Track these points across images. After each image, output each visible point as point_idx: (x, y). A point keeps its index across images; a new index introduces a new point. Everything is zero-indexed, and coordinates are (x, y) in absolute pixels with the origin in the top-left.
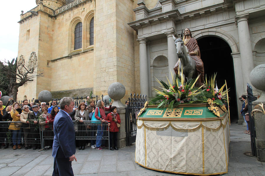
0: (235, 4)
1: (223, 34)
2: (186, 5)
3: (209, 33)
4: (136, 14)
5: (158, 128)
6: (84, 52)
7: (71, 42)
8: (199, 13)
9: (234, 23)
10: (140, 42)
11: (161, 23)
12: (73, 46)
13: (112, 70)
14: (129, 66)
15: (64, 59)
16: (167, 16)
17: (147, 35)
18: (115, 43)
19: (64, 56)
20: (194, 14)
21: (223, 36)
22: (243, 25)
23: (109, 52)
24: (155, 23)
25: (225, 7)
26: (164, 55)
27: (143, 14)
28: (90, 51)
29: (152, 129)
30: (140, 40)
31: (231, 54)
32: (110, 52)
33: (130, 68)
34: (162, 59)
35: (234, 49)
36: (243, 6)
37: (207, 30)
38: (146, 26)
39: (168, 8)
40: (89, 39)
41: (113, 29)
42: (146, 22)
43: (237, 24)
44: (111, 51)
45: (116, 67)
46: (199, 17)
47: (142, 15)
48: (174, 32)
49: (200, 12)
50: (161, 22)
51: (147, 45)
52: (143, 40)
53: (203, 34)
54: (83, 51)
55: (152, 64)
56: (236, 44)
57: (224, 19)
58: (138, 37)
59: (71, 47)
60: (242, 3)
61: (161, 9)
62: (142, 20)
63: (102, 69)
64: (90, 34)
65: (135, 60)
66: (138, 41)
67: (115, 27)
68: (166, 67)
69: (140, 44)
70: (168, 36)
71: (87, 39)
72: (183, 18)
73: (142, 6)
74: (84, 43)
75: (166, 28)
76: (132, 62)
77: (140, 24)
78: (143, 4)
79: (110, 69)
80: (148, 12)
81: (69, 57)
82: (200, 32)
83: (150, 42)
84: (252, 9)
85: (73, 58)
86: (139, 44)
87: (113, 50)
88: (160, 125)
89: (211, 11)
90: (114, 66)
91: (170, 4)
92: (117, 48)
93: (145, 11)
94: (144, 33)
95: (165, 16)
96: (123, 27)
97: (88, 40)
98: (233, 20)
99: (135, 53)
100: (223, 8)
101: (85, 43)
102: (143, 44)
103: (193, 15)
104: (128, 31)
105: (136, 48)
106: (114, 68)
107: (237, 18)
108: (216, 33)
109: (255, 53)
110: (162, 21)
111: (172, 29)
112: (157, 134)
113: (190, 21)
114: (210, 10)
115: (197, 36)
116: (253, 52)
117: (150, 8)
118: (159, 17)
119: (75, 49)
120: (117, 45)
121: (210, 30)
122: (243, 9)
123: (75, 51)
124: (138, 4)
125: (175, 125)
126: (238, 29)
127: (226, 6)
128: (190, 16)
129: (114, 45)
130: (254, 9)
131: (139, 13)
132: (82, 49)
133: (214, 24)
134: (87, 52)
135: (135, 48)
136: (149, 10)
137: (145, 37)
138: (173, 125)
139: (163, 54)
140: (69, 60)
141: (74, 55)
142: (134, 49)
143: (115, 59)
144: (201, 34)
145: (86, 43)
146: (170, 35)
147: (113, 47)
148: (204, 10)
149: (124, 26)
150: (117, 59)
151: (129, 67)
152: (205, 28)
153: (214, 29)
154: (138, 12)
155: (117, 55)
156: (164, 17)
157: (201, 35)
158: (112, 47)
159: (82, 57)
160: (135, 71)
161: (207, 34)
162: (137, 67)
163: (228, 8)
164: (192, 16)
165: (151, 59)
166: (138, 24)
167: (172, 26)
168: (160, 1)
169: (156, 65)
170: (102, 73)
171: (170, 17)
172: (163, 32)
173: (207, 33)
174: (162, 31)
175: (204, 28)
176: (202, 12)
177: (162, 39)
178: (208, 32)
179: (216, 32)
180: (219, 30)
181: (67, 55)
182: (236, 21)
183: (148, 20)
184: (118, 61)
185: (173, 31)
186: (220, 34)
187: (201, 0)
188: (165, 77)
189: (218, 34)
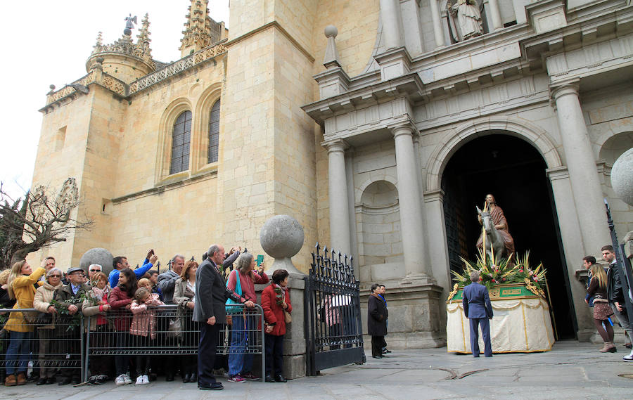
0: (546, 59)
1: (524, 127)
2: (435, 65)
3: (491, 125)
4: (321, 86)
6: (193, 179)
7: (164, 156)
8: (466, 81)
9: (547, 101)
10: (330, 150)
11: (379, 104)
12: (169, 165)
13: (263, 213)
14: (305, 207)
15: (145, 195)
16: (393, 87)
17: (347, 132)
18: (272, 150)
19: (143, 190)
20: (455, 84)
21: (524, 130)
22: (568, 104)
23: (257, 171)
24: (366, 105)
25: (523, 67)
26: (387, 179)
27: (338, 86)
28: (207, 175)
30: (330, 143)
31: (547, 170)
33: (306, 211)
34: (383, 190)
35: (552, 161)
36: (564, 63)
37: (486, 119)
38: (344, 112)
39: (394, 70)
40: (206, 150)
41: (266, 116)
42: (345, 103)
43: (554, 104)
44: (262, 168)
45: (273, 204)
46: (467, 90)
47: (334, 87)
48: (409, 125)
49: (467, 79)
50: (379, 102)
51: (346, 157)
52: (337, 144)
53: (477, 128)
54: (190, 177)
55: (360, 200)
56: (556, 148)
57: (525, 94)
58: (326, 138)
59: (162, 166)
60: (562, 56)
61: (378, 74)
62: (334, 98)
63: (238, 212)
64: (210, 136)
65: (318, 193)
66: (325, 146)
67: (272, 113)
68: (391, 209)
69: (332, 155)
70: (396, 134)
71: (202, 149)
72: (430, 93)
73: (334, 68)
74: (195, 158)
75: (393, 115)
76: (311, 197)
77: (330, 106)
78: (336, 63)
79: (257, 210)
80: (347, 82)
81: (158, 191)
82: (470, 123)
83: (354, 149)
84: (586, 70)
85: (166, 193)
86: (328, 154)
87: (266, 165)
89: (493, 75)
90: (269, 203)
91: (398, 62)
92: (276, 161)
93: (340, 79)
94: (340, 128)
95: (389, 87)
96: (289, 115)
97: (204, 152)
98: (546, 96)
99: (317, 176)
100: (520, 68)
101: (198, 158)
102: (338, 153)
103: (453, 86)
104: (301, 126)
105: (320, 165)
106: (268, 209)
107: (554, 90)
108: (509, 125)
109: (602, 167)
110: (380, 99)
111: (406, 117)
113: (446, 99)
114: (490, 75)
115: (464, 133)
116: (598, 165)
117: (352, 75)
118: (375, 91)
119: (171, 172)
120: (276, 153)
121: (494, 118)
122: (565, 70)
123: (172, 178)
124: (325, 65)
126: (557, 116)
127: (525, 65)
128: (445, 89)
129: (269, 154)
130: (590, 70)
131: (328, 84)
132: (189, 173)
133: (502, 105)
134: (200, 178)
135: (317, 165)
136: (351, 77)
137: (343, 137)
139: (385, 175)
140: (157, 197)
141: (168, 186)
142: (315, 167)
143: (270, 186)
144: (473, 129)
145: (200, 157)
146: (400, 132)
147: (265, 158)
148: (477, 73)
149: (294, 112)
150: (276, 186)
151: (305, 209)
152: (482, 114)
153: (503, 117)
154: (326, 82)
155: (276, 177)
156: (387, 91)
157: (472, 131)
158: (263, 159)
159: (188, 191)
160: (317, 219)
161: (488, 129)
162: (324, 209)
163: (531, 69)
164: (450, 87)
165: (356, 190)
166: (324, 108)
167: (405, 110)
168: (376, 56)
169: (368, 203)
170: (238, 221)
171: (399, 89)
172: (383, 125)
173: (488, 125)
174: (382, 123)
175: (478, 115)
176: (472, 79)
177: (382, 141)
178: (490, 122)
179: (507, 123)
180: (513, 117)
181: (152, 187)
182: (552, 98)
183: (349, 99)
184: (278, 191)
185: (409, 122)
186: (518, 128)
187: (468, 55)
188: (390, 233)
189: (511, 128)
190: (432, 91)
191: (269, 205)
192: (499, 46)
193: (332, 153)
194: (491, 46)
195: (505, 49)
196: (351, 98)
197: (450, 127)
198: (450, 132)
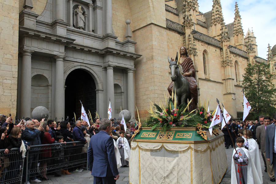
3: (86, 68)
4: (25, 18)
5: (152, 149)
13: (9, 82)
17: (37, 49)
22: (111, 72)
26: (45, 75)
27: (35, 23)
29: (147, 150)
30: (27, 51)
32: (6, 56)
36: (113, 59)
37: (85, 65)
42: (43, 36)
49: (85, 48)
53: (81, 67)
57: (97, 61)
58: (25, 46)
60: (112, 56)
72: (71, 47)
75: (58, 51)
77: (34, 34)
79: (5, 79)
82: (79, 64)
88: (154, 146)
90: (14, 77)
91: (65, 29)
95: (64, 40)
100: (100, 53)
102: (30, 57)
106: (13, 81)
111: (64, 54)
112: (151, 155)
114: (91, 50)
118: (57, 38)
121: (87, 65)
122: (112, 61)
125: (167, 147)
128: (76, 48)
130: (118, 64)
131: (30, 19)
133: (90, 62)
138: (165, 147)
144: (80, 67)
146: (61, 59)
148: (88, 48)
152: (84, 62)
153: (89, 66)
154: (29, 17)
156: (62, 41)
157: (79, 67)
161: (84, 68)
164: (78, 48)
166: (31, 33)
171: (67, 42)
173: (84, 67)
175: (82, 62)
180: (92, 68)
187: (83, 37)
188: (36, 98)
189: (91, 71)
190: (72, 46)
191: (13, 78)
192: (93, 40)
193: (28, 56)
194: (91, 38)
195: (94, 42)
196: (46, 36)
197: (72, 62)
198: (72, 64)
